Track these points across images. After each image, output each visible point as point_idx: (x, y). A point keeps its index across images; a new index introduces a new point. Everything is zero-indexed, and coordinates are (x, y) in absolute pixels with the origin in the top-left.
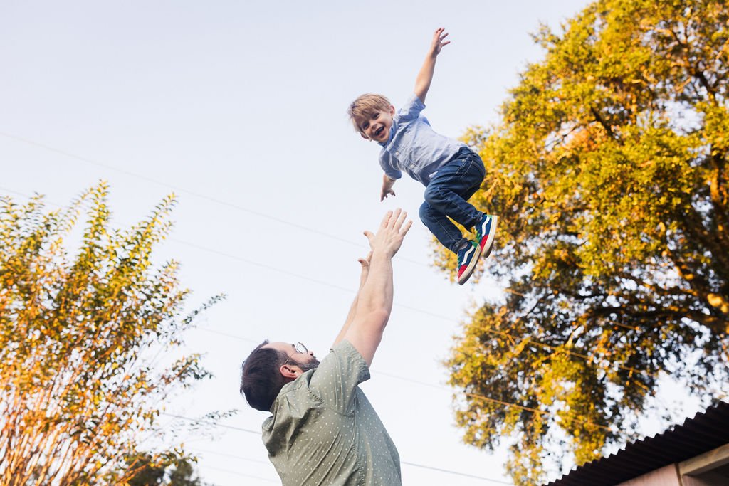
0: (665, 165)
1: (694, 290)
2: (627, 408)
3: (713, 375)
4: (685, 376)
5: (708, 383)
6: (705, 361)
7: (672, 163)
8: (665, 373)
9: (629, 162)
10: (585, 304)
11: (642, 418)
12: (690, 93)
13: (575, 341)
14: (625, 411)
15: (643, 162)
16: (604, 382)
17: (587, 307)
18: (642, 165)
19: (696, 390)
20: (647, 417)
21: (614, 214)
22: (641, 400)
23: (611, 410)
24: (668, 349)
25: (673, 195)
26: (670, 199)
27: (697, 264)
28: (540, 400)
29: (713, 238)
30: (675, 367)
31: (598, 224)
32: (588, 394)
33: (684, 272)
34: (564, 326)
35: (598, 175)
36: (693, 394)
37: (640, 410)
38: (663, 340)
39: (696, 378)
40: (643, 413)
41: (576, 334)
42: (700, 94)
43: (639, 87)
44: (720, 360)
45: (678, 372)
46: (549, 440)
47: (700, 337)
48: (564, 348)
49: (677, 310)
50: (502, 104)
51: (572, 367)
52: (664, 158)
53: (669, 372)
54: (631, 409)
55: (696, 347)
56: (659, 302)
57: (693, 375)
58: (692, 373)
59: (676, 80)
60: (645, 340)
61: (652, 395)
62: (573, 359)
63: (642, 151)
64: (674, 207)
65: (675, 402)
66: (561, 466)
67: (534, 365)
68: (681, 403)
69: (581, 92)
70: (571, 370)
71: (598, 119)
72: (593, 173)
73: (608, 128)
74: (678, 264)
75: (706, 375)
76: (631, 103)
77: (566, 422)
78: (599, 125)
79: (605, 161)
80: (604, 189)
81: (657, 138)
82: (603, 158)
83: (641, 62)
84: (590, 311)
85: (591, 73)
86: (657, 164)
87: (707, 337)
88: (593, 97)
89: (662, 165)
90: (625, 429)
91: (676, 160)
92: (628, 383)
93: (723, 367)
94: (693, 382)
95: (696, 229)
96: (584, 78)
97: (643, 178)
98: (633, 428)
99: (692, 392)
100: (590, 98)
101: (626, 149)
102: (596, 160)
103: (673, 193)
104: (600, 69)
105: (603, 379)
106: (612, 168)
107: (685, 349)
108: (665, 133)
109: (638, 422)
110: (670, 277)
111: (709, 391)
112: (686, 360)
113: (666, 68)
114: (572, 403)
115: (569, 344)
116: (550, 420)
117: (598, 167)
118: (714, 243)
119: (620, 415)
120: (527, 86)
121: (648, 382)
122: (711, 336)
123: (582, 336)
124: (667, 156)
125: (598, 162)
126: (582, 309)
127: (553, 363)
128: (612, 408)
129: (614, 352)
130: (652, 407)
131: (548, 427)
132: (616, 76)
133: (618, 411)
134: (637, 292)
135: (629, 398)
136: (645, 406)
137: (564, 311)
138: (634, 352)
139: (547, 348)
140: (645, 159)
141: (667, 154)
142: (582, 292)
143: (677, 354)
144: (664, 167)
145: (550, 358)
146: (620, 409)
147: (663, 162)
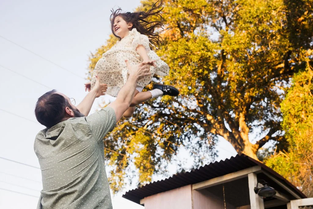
0: (205, 55)
1: (202, 112)
2: (164, 159)
3: (201, 149)
4: (190, 148)
5: (199, 152)
6: (199, 143)
7: (207, 55)
8: (183, 145)
9: (190, 50)
10: (155, 110)
11: (169, 164)
12: (218, 24)
13: (148, 126)
14: (163, 161)
15: (196, 52)
16: (156, 147)
17: (156, 112)
18: (195, 53)
19: (194, 154)
20: (172, 164)
21: (179, 73)
22: (170, 156)
23: (157, 159)
24: (186, 136)
25: (205, 69)
26: (203, 71)
27: (205, 100)
28: (127, 151)
29: (215, 91)
30: (187, 144)
31: (172, 76)
32: (149, 151)
33: (199, 103)
34: (144, 119)
35: (176, 53)
36: (192, 156)
37: (169, 161)
38: (185, 131)
39: (194, 149)
40: (170, 162)
41: (149, 123)
42: (221, 26)
43: (198, 16)
44: (205, 143)
45: (188, 146)
46: (128, 170)
47: (200, 132)
48: (143, 129)
49: (193, 119)
50: (137, 8)
51: (145, 138)
52: (205, 52)
53: (184, 145)
54: (166, 160)
55: (197, 136)
56: (186, 115)
57: (193, 148)
58: (193, 147)
59: (213, 17)
60: (178, 130)
61: (175, 154)
62: (146, 134)
63: (196, 46)
64: (204, 75)
65: (184, 159)
66: (131, 182)
67: (127, 135)
68: (187, 160)
69: (175, 12)
70: (145, 139)
71: (179, 27)
72: (174, 52)
73: (182, 32)
74: (198, 99)
75: (199, 148)
76: (193, 23)
77: (138, 162)
78: (178, 29)
79: (180, 47)
80: (177, 60)
81: (204, 42)
82: (179, 46)
83: (203, 5)
84: (157, 114)
85: (181, 4)
86: (202, 54)
87: (202, 132)
88: (180, 16)
89: (203, 55)
90: (162, 168)
91: (209, 54)
92: (167, 148)
93: (206, 146)
94: (193, 151)
95: (209, 85)
96: (177, 6)
97: (195, 59)
98: (165, 168)
99: (192, 155)
100: (178, 16)
101: (190, 44)
102: (176, 46)
103: (205, 68)
104: (185, 3)
105: (156, 145)
106: (182, 51)
107: (192, 136)
108: (207, 41)
109: (167, 165)
110: (193, 104)
111: (198, 155)
112: (192, 142)
113: (212, 11)
114: (142, 154)
115: (145, 127)
116: (130, 161)
117: (176, 49)
118: (214, 93)
119: (161, 162)
120: (151, 2)
121: (175, 148)
122: (204, 132)
123: (151, 125)
124: (206, 51)
125: (177, 47)
126: (153, 113)
127: (136, 135)
128: (158, 158)
129: (164, 134)
130: (175, 160)
131: (129, 164)
132: (191, 8)
133: (160, 160)
134: (178, 108)
135: (166, 155)
136: (172, 159)
137: (145, 112)
138: (172, 135)
139: (134, 128)
140: (197, 51)
141: (206, 50)
142: (155, 105)
143: (189, 138)
144: (204, 56)
145: (135, 133)
146: (161, 159)
147: (204, 54)
